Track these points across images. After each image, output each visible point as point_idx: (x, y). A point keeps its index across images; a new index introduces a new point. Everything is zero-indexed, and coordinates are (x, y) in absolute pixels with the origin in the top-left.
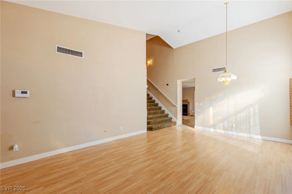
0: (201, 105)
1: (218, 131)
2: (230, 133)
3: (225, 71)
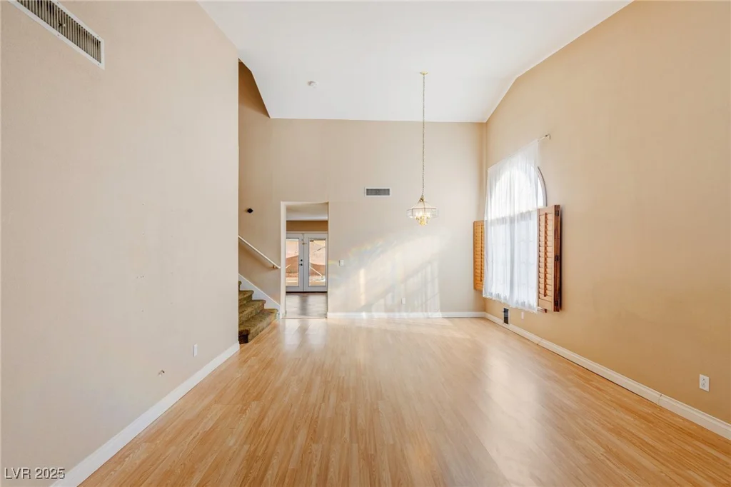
0: (342, 263)
2: (397, 315)
3: (422, 200)
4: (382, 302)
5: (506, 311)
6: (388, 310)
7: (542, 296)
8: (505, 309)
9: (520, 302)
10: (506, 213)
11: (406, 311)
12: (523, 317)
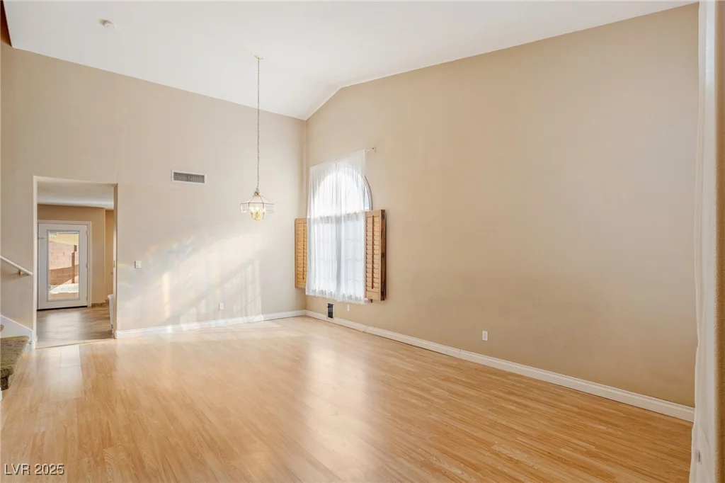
0: (139, 264)
1: (184, 327)
2: (213, 323)
3: (257, 193)
4: (194, 311)
5: (330, 306)
6: (199, 319)
7: (369, 289)
8: (329, 304)
9: (346, 296)
10: (331, 211)
11: (223, 318)
12: (348, 310)
